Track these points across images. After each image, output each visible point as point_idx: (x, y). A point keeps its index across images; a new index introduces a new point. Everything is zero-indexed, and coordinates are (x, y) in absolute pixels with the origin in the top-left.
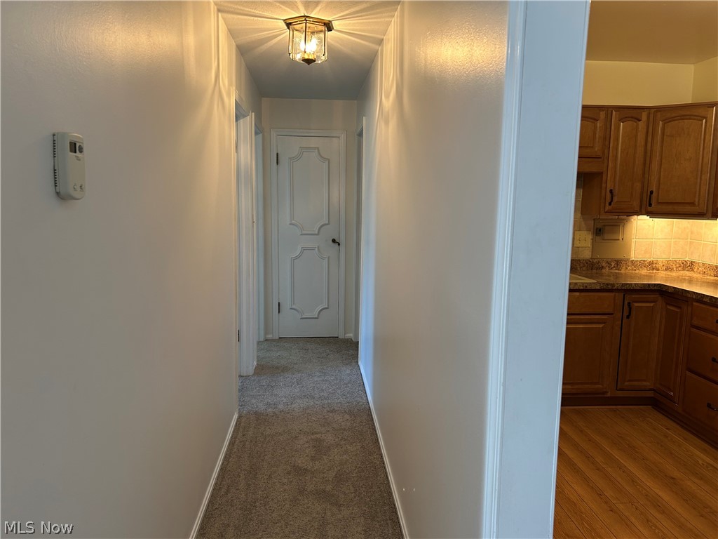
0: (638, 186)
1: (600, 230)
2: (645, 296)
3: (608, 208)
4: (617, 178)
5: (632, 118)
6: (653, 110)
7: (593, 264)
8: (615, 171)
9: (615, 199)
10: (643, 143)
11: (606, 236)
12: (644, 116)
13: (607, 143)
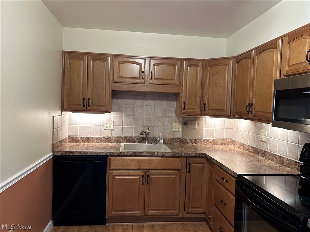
0: (198, 100)
1: (186, 123)
2: (197, 160)
3: (183, 111)
4: (187, 96)
5: (194, 65)
6: (205, 61)
7: (182, 141)
8: (186, 93)
9: (187, 107)
10: (201, 78)
11: (189, 126)
12: (201, 64)
13: (182, 77)
